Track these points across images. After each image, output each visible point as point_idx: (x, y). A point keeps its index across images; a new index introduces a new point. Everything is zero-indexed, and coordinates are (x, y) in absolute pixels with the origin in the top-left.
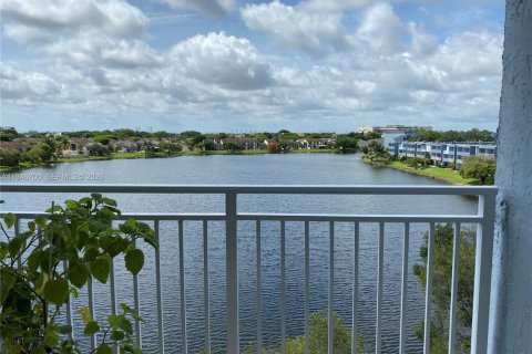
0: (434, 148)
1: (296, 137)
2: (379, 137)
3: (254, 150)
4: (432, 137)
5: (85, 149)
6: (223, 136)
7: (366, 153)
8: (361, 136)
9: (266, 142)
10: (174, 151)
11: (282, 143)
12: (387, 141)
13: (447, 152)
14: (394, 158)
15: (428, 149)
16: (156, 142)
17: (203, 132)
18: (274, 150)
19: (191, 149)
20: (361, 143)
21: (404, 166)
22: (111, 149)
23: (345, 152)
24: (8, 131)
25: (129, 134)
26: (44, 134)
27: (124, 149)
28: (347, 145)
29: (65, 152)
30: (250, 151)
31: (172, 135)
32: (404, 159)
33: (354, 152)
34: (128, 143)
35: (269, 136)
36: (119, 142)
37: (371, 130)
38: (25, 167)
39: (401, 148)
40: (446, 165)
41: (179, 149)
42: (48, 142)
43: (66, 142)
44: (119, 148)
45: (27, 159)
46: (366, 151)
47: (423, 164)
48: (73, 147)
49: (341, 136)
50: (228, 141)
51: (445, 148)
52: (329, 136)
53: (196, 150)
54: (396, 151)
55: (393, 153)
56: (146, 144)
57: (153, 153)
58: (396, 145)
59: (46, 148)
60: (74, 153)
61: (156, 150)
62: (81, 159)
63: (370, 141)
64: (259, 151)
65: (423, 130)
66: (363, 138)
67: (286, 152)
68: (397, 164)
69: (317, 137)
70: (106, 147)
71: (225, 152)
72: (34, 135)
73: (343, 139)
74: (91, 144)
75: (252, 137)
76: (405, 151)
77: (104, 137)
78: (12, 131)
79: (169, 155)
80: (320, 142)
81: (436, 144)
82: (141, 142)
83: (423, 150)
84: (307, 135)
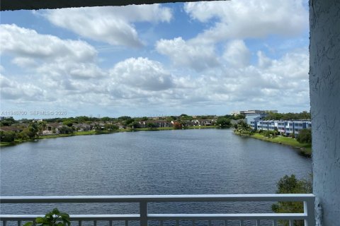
0: (279, 124)
1: (191, 118)
2: (244, 118)
3: (165, 128)
4: (278, 117)
5: (57, 130)
6: (145, 119)
7: (236, 128)
8: (232, 117)
9: (172, 122)
10: (114, 129)
11: (183, 123)
12: (249, 120)
13: (288, 126)
14: (255, 131)
15: (276, 125)
16: (102, 124)
17: (132, 117)
18: (178, 127)
19: (125, 128)
20: (233, 122)
21: (262, 136)
22: (74, 130)
23: (223, 127)
24: (8, 120)
25: (85, 119)
26: (31, 121)
27: (82, 129)
28: (224, 123)
29: (44, 132)
30: (162, 128)
31: (113, 119)
32: (261, 131)
33: (228, 128)
34: (85, 125)
35: (174, 118)
36: (79, 125)
37: (239, 113)
38: (18, 143)
39: (259, 124)
40: (288, 134)
41: (117, 128)
42: (34, 126)
43: (45, 126)
44: (78, 129)
45: (20, 137)
46: (236, 127)
47: (273, 134)
48: (50, 129)
49: (220, 117)
50: (148, 122)
51: (286, 124)
52: (212, 117)
53: (128, 128)
54: (256, 126)
55: (253, 128)
56: (96, 126)
57: (100, 131)
58: (255, 123)
59: (32, 130)
60: (50, 132)
61: (102, 129)
62: (54, 136)
63: (239, 121)
64: (168, 128)
65: (271, 112)
66: (234, 119)
67: (185, 128)
68: (257, 135)
69: (204, 118)
70: (71, 128)
71: (147, 129)
72: (25, 121)
73: (221, 120)
74: (61, 126)
75: (163, 119)
76: (261, 127)
77: (69, 122)
78: (11, 119)
79: (110, 132)
80: (207, 122)
81: (281, 122)
82: (93, 124)
83: (273, 126)
84: (198, 117)
